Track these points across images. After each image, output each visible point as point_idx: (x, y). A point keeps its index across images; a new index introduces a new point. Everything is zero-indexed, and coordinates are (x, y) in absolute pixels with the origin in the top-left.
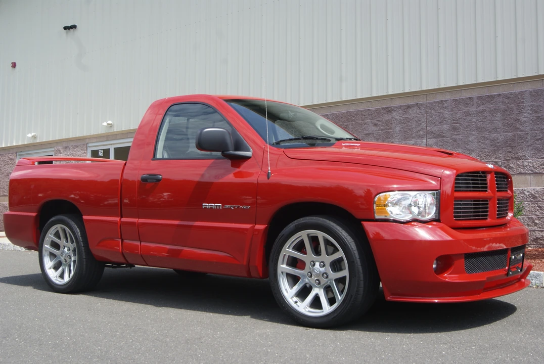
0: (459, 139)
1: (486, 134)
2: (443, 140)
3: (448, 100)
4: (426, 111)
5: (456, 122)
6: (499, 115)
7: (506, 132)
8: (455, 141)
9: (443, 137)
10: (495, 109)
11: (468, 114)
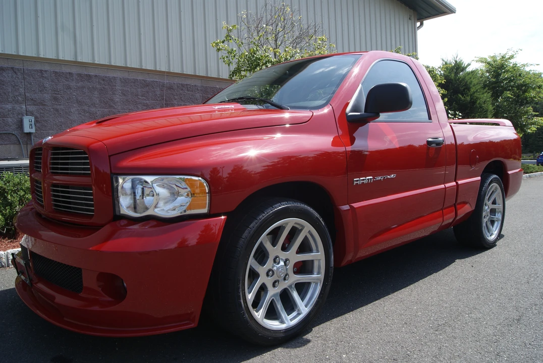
0: (61, 109)
1: (86, 108)
2: (44, 108)
3: (48, 71)
4: (24, 78)
5: (57, 93)
6: (96, 93)
7: (103, 108)
8: (57, 110)
9: (45, 105)
10: (93, 87)
11: (69, 88)
